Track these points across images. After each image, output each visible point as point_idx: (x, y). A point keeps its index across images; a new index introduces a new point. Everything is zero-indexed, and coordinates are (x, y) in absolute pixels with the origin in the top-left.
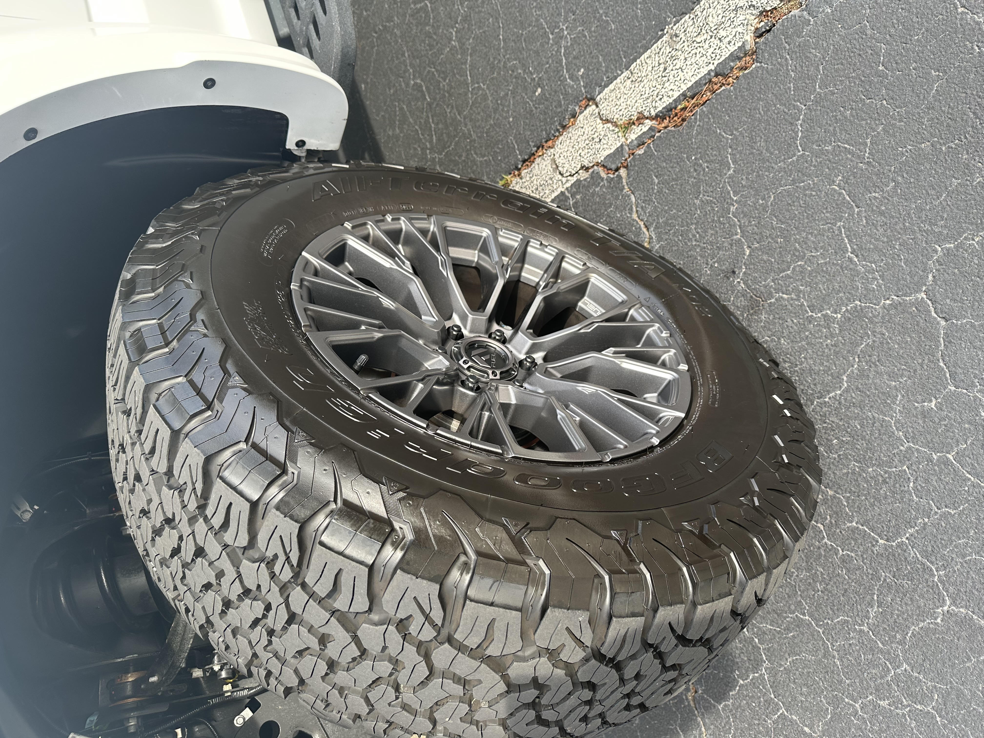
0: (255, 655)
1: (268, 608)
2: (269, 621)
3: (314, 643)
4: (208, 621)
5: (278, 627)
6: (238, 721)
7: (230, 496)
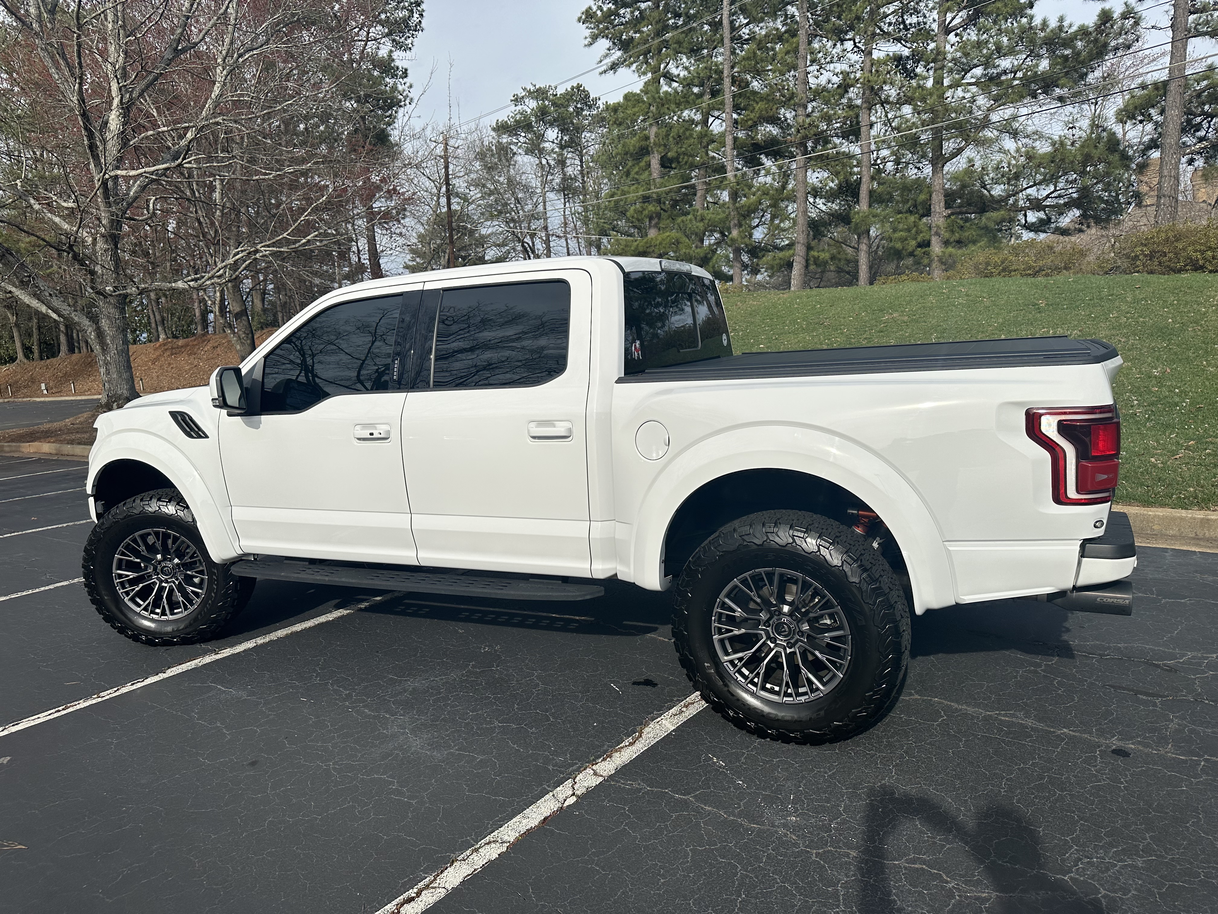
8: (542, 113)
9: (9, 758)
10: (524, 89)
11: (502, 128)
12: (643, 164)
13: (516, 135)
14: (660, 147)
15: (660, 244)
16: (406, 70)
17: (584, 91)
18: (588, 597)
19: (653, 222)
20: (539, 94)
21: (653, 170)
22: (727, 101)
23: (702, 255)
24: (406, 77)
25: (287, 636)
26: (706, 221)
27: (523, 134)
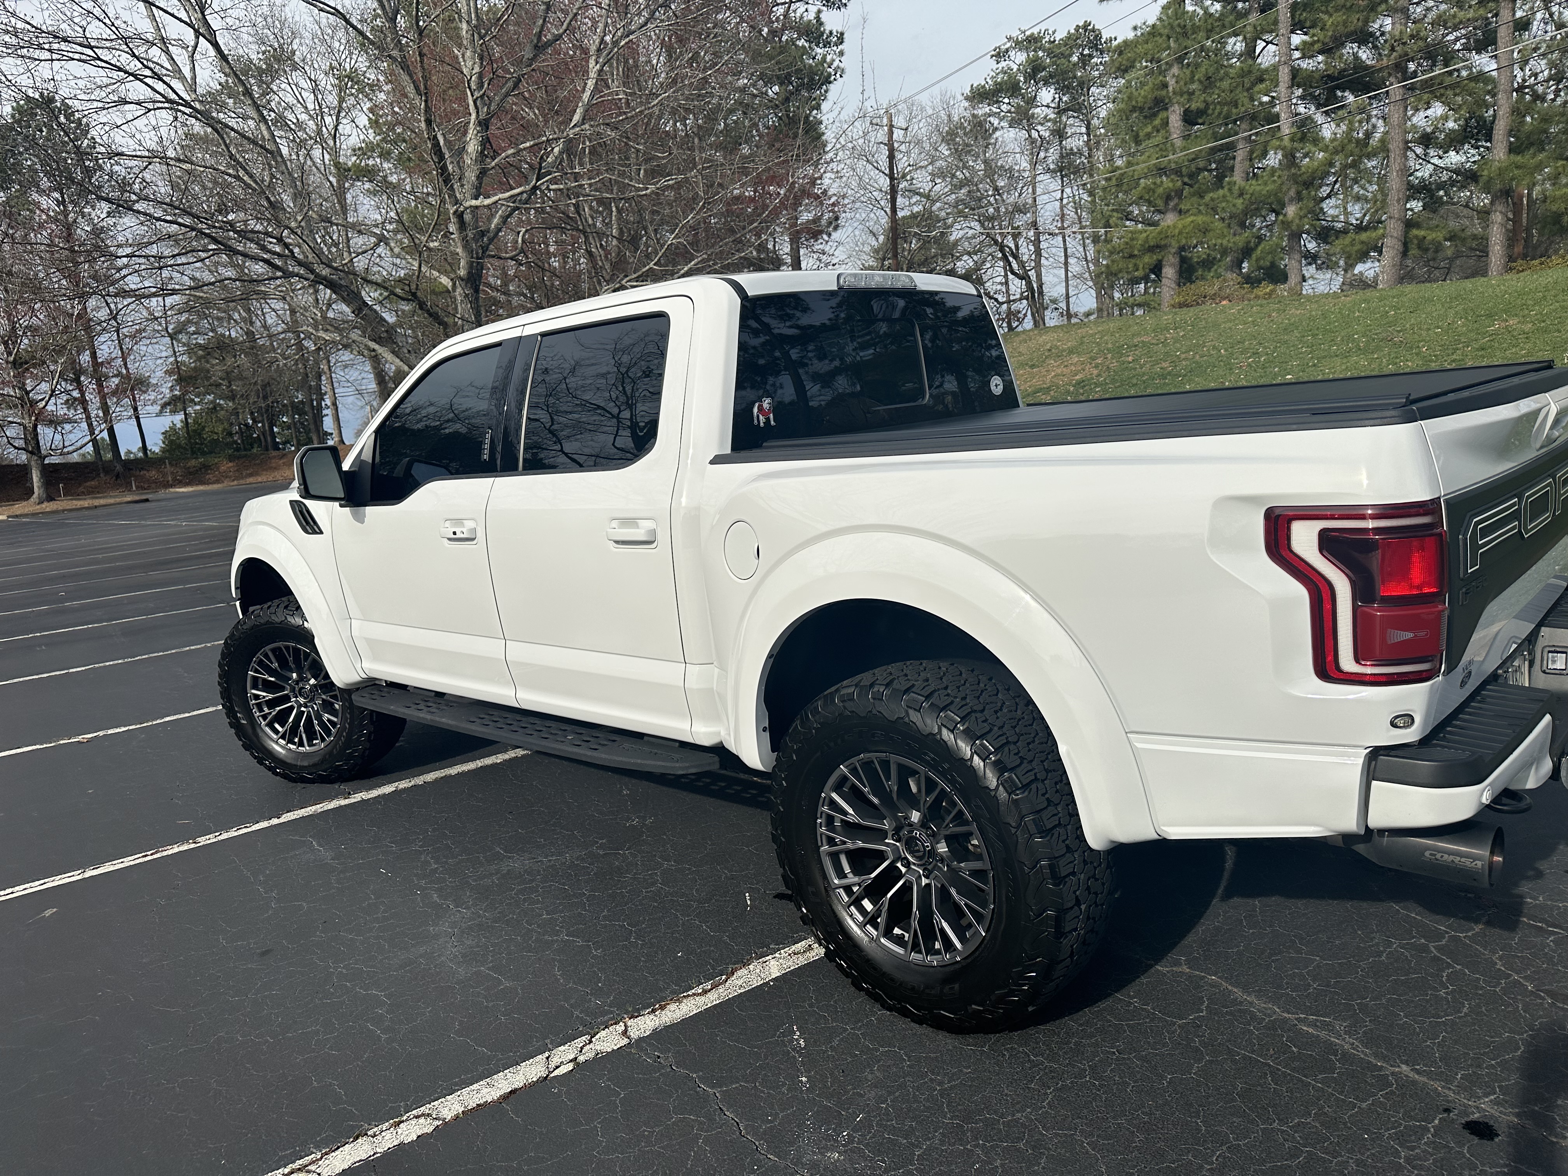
8: (1034, 70)
9: (55, 910)
10: (1009, 39)
11: (979, 95)
12: (1157, 122)
13: (998, 102)
14: (1182, 96)
15: (1180, 233)
16: (842, 34)
17: (1093, 30)
18: (693, 771)
19: (1172, 204)
20: (1031, 42)
21: (1172, 130)
22: (1281, 18)
23: (1241, 245)
24: (841, 43)
25: (436, 781)
26: (1248, 196)
27: (1006, 100)
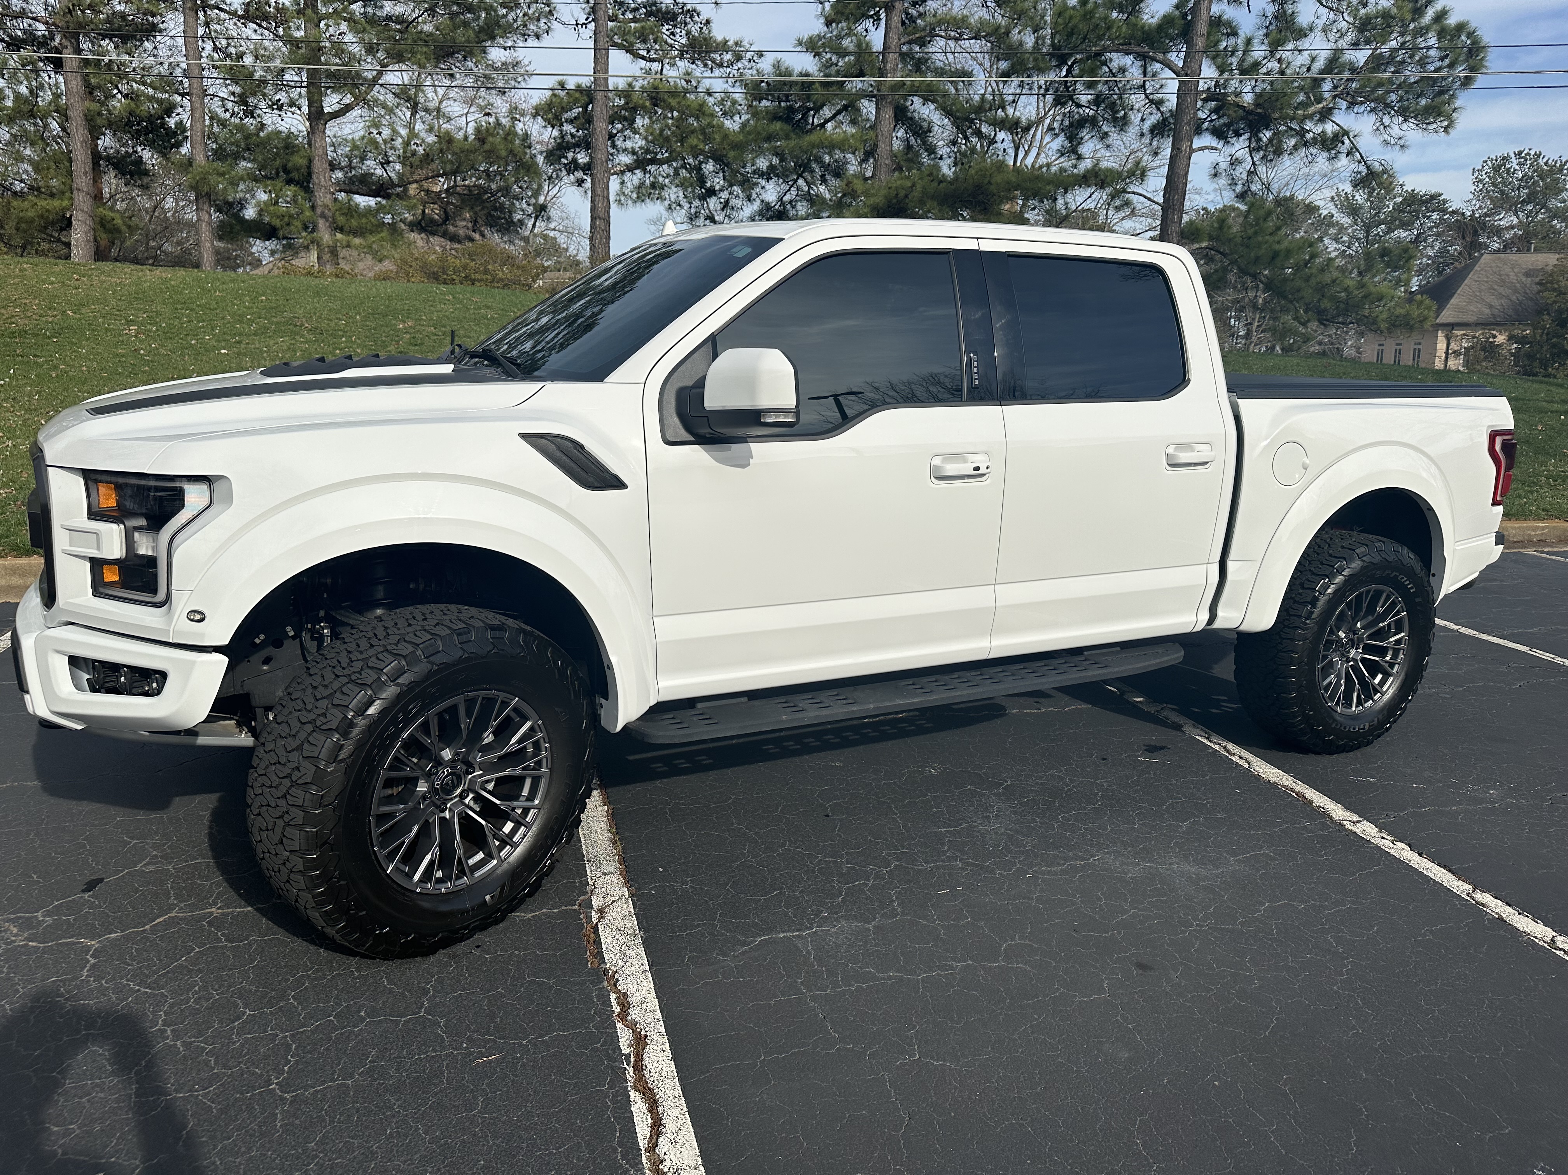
0: (326, 659)
1: (344, 668)
2: (338, 668)
3: (326, 683)
4: (345, 643)
5: (335, 671)
6: (289, 629)
7: (387, 662)
